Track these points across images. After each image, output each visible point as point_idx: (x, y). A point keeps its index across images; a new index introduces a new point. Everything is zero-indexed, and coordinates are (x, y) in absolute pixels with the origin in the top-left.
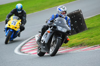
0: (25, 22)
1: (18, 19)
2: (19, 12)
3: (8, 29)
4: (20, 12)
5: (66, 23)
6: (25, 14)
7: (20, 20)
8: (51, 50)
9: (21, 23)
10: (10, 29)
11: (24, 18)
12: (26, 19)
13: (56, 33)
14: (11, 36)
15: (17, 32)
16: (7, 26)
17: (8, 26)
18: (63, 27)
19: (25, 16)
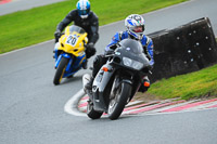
0: (97, 38)
1: (81, 32)
2: (83, 17)
3: (59, 52)
4: (86, 16)
5: (142, 49)
6: (96, 20)
7: (86, 34)
8: (110, 107)
9: (87, 40)
10: (65, 53)
11: (93, 29)
12: (99, 32)
13: (120, 71)
14: (67, 68)
15: (79, 58)
16: (58, 47)
17: (60, 48)
18: (136, 59)
19: (97, 26)
